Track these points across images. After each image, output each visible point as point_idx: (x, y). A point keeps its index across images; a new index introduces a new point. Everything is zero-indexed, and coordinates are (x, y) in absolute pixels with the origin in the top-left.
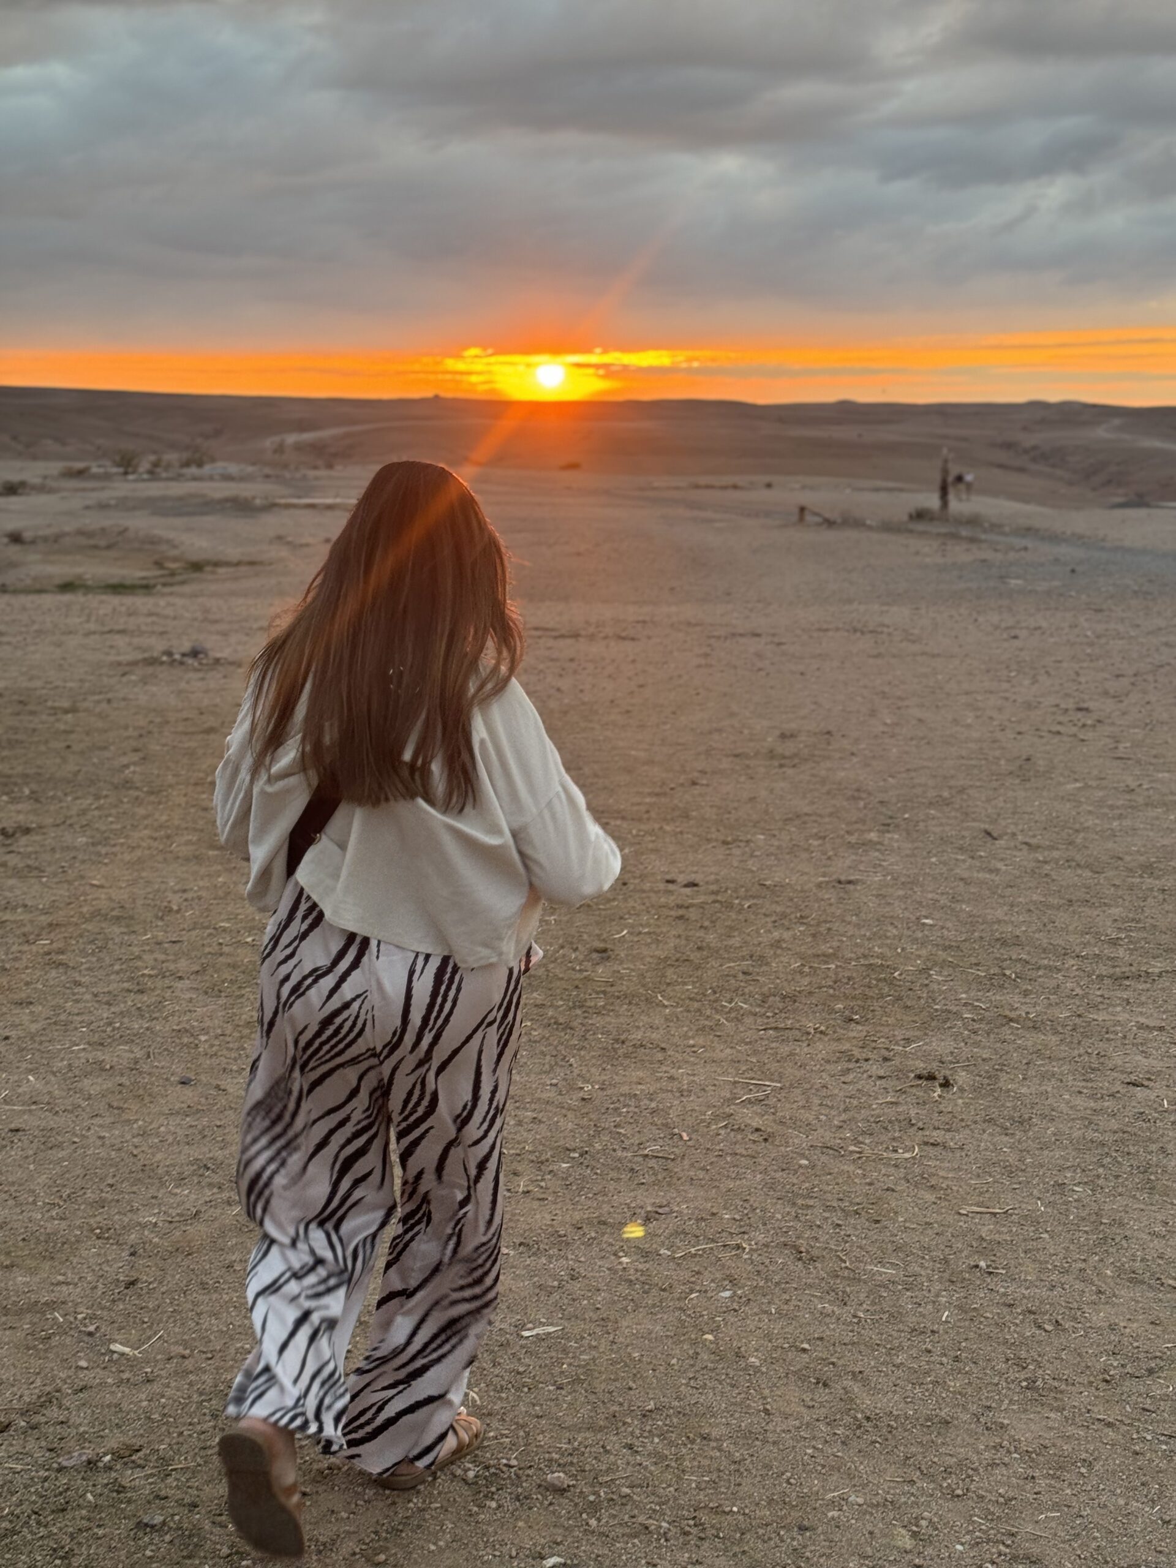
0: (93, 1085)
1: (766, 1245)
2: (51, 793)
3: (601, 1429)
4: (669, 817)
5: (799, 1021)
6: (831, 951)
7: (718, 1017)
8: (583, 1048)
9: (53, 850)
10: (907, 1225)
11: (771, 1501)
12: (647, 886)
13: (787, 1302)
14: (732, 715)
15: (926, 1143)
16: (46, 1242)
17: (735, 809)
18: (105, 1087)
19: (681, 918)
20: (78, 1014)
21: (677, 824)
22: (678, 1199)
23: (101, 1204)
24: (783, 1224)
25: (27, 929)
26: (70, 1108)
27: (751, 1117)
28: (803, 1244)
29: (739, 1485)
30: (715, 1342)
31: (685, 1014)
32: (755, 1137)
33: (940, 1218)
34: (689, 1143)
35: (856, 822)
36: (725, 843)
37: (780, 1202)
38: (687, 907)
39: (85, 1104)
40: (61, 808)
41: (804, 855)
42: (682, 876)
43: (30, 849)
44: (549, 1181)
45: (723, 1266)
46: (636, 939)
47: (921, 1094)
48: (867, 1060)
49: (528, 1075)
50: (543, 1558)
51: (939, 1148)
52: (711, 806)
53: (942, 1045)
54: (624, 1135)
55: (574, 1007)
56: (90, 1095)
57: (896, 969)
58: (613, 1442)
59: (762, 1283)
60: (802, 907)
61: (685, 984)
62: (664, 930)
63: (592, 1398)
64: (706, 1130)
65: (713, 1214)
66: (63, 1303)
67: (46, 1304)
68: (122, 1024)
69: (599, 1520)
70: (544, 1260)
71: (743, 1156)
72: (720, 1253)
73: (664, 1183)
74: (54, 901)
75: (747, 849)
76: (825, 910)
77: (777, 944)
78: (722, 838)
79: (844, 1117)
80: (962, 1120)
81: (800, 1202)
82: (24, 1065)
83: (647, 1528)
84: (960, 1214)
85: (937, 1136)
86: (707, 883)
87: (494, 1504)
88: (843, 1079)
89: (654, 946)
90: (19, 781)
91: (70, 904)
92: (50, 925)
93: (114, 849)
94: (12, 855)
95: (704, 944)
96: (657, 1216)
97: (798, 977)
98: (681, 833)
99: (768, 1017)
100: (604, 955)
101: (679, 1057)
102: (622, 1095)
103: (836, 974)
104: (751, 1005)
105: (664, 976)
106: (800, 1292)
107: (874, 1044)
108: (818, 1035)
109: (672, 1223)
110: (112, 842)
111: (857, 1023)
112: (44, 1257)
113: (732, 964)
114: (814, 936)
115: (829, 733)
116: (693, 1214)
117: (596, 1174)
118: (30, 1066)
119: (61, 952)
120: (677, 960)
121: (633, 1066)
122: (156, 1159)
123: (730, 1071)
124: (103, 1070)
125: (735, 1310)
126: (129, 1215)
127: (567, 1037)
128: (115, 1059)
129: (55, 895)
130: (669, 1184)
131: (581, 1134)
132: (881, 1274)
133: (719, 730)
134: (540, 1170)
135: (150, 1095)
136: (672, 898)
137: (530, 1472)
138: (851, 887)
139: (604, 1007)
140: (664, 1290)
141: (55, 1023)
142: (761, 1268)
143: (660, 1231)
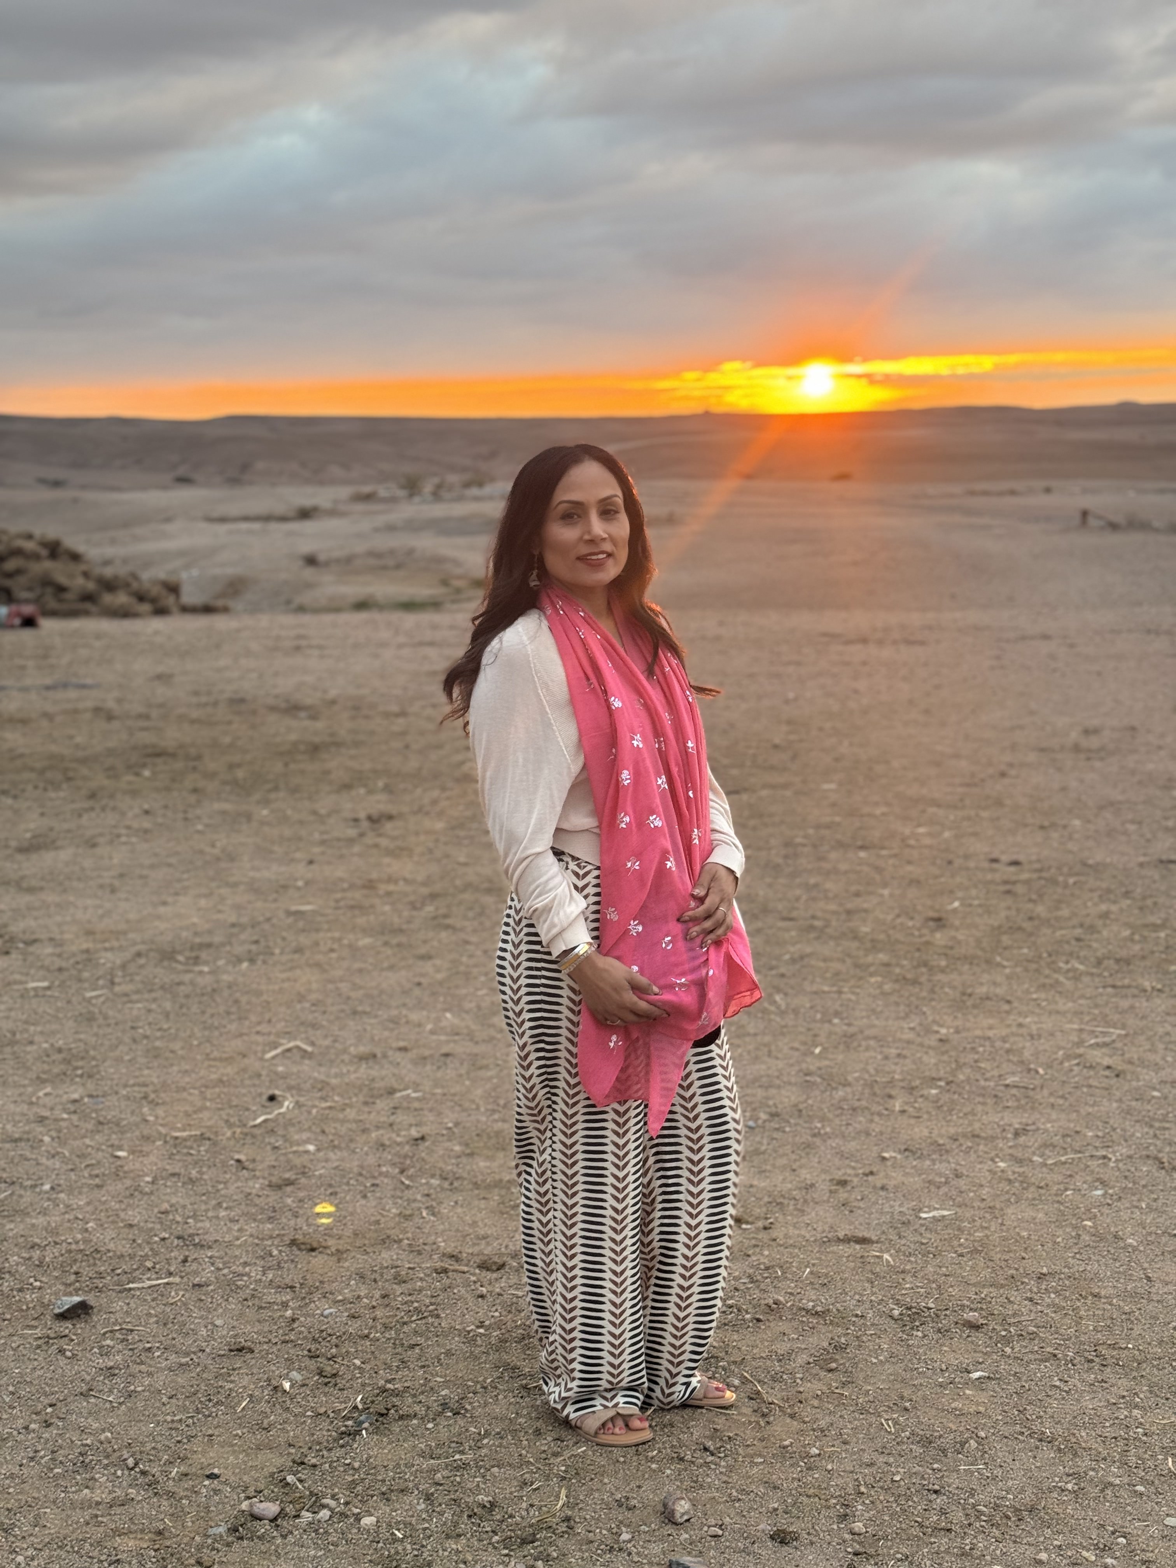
1: (1130, 1157)
2: (402, 786)
3: (1002, 1286)
4: (983, 805)
5: (1135, 980)
6: (1159, 921)
7: (1056, 976)
8: (932, 1000)
9: (417, 833)
11: (1161, 1342)
12: (972, 864)
13: (1155, 1200)
14: (1032, 713)
17: (1048, 797)
19: (1008, 892)
21: (992, 811)
22: (1042, 1120)
24: (1143, 1141)
25: (412, 898)
26: (486, 1039)
27: (1100, 1057)
29: (1132, 1329)
30: (1095, 1226)
31: (1025, 973)
32: (1107, 1073)
34: (1045, 1077)
36: (1042, 827)
37: (1138, 1124)
38: (1014, 883)
39: (499, 1036)
40: (414, 798)
41: (1123, 838)
42: (1004, 856)
43: (396, 833)
44: (922, 1103)
45: (1092, 1172)
46: (968, 910)
49: (886, 1020)
50: (969, 1372)
52: (1024, 795)
54: (984, 1068)
55: (919, 966)
58: (1014, 1295)
59: (1130, 1185)
60: (1126, 883)
61: (1020, 948)
62: (994, 902)
63: (990, 1264)
64: (1059, 1066)
65: (1077, 1132)
69: (1013, 1348)
70: (928, 1163)
71: (1097, 1088)
72: (1088, 1162)
73: (1028, 1107)
74: (429, 875)
75: (1065, 833)
76: (1149, 886)
77: (1105, 915)
78: (1038, 823)
81: (1157, 1124)
82: (439, 1006)
83: (1055, 1356)
86: (1030, 862)
87: (920, 1334)
89: (986, 916)
90: (371, 775)
91: (443, 878)
92: (431, 895)
93: (470, 833)
94: (382, 838)
95: (1035, 915)
96: (1025, 1132)
97: (1129, 944)
98: (997, 818)
99: (1105, 977)
100: (940, 923)
101: (1025, 1008)
102: (976, 1037)
104: (1087, 966)
105: (999, 941)
108: (1155, 993)
109: (1040, 1138)
110: (468, 827)
113: (1064, 932)
114: (1141, 909)
115: (1133, 729)
116: (1058, 1131)
117: (964, 1098)
118: (445, 1006)
119: (446, 916)
120: (1010, 928)
121: (982, 1014)
123: (1074, 1020)
125: (1109, 1205)
129: (429, 871)
130: (1033, 1108)
131: (945, 1067)
133: (1021, 727)
134: (912, 1095)
136: (998, 875)
137: (948, 1312)
139: (947, 966)
140: (1041, 1188)
142: (1127, 1174)
143: (1030, 1144)
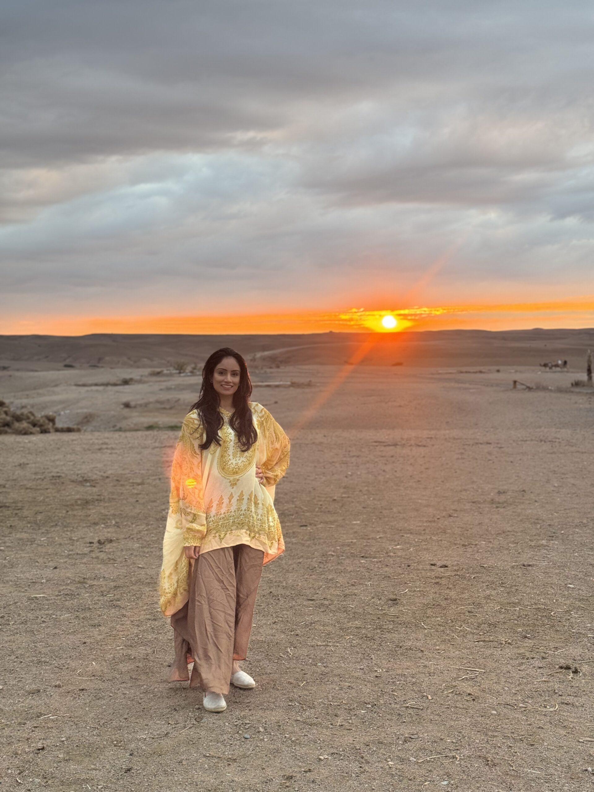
0: (124, 667)
1: (469, 757)
2: (125, 523)
4: (435, 533)
5: (497, 637)
6: (517, 601)
7: (453, 634)
8: (379, 650)
9: (122, 550)
10: (549, 747)
12: (421, 567)
14: (473, 482)
15: (563, 703)
16: (88, 747)
17: (471, 528)
18: (130, 668)
19: (437, 583)
20: (121, 631)
21: (440, 536)
22: (423, 731)
23: (119, 728)
24: (480, 745)
25: (104, 588)
26: (111, 678)
27: (466, 687)
28: (490, 757)
31: (435, 633)
32: (468, 698)
33: (567, 744)
34: (431, 701)
35: (535, 535)
36: (463, 545)
37: (479, 733)
38: (441, 578)
39: (118, 676)
40: (129, 530)
41: (506, 552)
42: (440, 562)
43: (111, 550)
44: (354, 720)
45: (444, 767)
46: (412, 594)
47: (562, 677)
48: (533, 658)
49: (348, 664)
51: (570, 706)
52: (458, 527)
53: (575, 651)
54: (396, 696)
55: (376, 629)
56: (122, 672)
57: (552, 611)
59: (465, 777)
60: (503, 578)
61: (437, 617)
62: (428, 589)
64: (441, 694)
65: (442, 739)
66: (92, 780)
67: (83, 780)
68: (143, 635)
71: (461, 708)
72: (443, 760)
73: (416, 722)
74: (119, 575)
75: (475, 548)
76: (515, 580)
77: (488, 597)
78: (463, 543)
79: (518, 688)
80: (584, 691)
81: (490, 733)
82: (92, 657)
84: (579, 741)
85: (570, 699)
86: (453, 565)
88: (519, 668)
89: (422, 598)
90: (111, 517)
91: (126, 576)
92: (115, 587)
93: (152, 550)
94: (102, 553)
95: (449, 597)
96: (411, 740)
97: (498, 614)
98: (441, 540)
99: (480, 635)
100: (395, 602)
101: (430, 655)
102: (397, 675)
103: (519, 613)
104: (472, 629)
105: (426, 613)
106: (486, 783)
107: (537, 650)
108: (507, 645)
109: (418, 744)
110: (152, 546)
111: (529, 639)
112: (86, 755)
113: (463, 607)
114: (508, 593)
115: (523, 491)
116: (430, 739)
117: (379, 716)
118: (94, 657)
119: (118, 600)
120: (434, 605)
121: (405, 659)
122: (150, 705)
123: (457, 663)
124: (129, 659)
126: (133, 734)
127: (371, 644)
128: (137, 654)
129: (120, 572)
130: (419, 723)
131: (374, 695)
132: (532, 773)
133: (465, 490)
134: (350, 714)
135: (152, 672)
136: (433, 573)
138: (530, 568)
139: (392, 629)
140: (410, 780)
141: (110, 636)
142: (465, 769)
143: (411, 748)
